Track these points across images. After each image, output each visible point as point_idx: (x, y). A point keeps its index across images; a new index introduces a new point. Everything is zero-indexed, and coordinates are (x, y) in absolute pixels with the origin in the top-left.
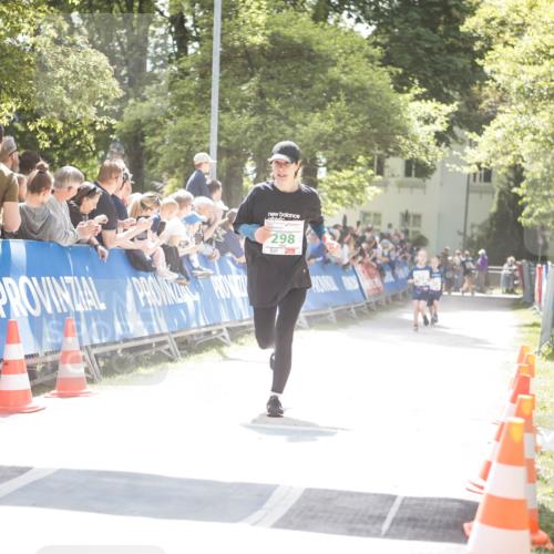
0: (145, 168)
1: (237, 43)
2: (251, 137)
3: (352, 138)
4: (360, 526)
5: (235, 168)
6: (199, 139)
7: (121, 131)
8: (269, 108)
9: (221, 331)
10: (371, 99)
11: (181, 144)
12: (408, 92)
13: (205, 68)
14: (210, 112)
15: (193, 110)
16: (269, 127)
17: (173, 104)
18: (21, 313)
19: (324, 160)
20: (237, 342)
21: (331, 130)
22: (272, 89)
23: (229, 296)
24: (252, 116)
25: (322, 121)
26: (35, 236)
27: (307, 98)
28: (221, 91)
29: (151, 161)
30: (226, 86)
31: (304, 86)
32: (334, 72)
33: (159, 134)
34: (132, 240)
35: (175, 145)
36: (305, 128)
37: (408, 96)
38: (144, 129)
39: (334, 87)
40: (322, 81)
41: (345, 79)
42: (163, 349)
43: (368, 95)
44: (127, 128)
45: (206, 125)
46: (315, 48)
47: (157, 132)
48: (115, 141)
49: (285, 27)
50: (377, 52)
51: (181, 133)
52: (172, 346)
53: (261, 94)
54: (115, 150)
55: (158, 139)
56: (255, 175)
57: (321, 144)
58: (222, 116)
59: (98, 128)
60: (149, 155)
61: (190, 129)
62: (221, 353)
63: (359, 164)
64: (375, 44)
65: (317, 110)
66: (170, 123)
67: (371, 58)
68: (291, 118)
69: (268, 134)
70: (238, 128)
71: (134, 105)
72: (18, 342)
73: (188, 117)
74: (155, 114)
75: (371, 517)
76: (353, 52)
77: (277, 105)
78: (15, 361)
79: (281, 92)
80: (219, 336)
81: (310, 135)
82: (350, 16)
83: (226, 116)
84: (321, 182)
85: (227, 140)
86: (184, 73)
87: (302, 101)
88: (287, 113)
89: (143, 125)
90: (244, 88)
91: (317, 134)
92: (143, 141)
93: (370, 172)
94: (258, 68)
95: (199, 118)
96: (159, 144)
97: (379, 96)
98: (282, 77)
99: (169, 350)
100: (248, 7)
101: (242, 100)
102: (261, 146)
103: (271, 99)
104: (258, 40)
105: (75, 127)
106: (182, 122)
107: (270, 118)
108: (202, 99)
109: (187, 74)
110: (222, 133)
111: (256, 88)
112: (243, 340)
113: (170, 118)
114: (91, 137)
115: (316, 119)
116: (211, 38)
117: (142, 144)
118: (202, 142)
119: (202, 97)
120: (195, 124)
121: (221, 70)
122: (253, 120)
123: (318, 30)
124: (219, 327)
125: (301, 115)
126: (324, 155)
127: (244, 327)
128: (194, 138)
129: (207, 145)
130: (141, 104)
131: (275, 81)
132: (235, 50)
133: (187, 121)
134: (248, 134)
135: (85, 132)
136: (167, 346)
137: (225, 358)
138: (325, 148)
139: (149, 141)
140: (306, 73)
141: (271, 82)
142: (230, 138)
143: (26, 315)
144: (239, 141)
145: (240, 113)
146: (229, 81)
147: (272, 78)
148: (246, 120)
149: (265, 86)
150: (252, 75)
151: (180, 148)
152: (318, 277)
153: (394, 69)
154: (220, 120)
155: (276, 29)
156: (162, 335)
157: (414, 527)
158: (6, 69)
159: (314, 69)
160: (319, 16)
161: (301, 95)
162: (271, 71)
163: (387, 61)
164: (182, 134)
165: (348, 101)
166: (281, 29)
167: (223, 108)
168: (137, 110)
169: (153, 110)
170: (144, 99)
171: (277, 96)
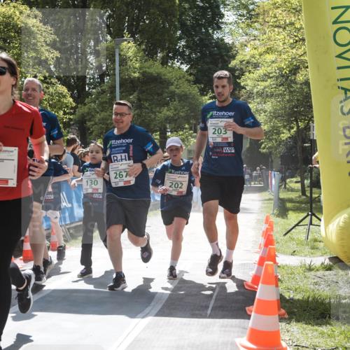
0: (87, 135)
1: (127, 77)
3: (182, 118)
4: (197, 312)
7: (75, 120)
8: (143, 106)
10: (190, 100)
11: (103, 124)
12: (206, 95)
13: (113, 89)
15: (108, 109)
17: (99, 106)
19: (170, 128)
21: (172, 115)
22: (144, 97)
25: (168, 111)
27: (160, 100)
29: (90, 132)
30: (123, 97)
31: (159, 95)
32: (172, 88)
35: (101, 125)
36: (160, 114)
37: (206, 97)
39: (173, 95)
40: (167, 92)
41: (177, 91)
43: (189, 98)
44: (78, 118)
46: (163, 77)
47: (92, 119)
48: (73, 124)
49: (149, 68)
50: (191, 78)
51: (103, 119)
53: (139, 100)
54: (73, 128)
55: (93, 123)
57: (168, 121)
59: (64, 120)
60: (89, 129)
61: (107, 118)
63: (186, 129)
64: (191, 74)
65: (165, 106)
66: (98, 115)
67: (189, 81)
68: (154, 110)
69: (143, 118)
71: (81, 107)
73: (106, 112)
74: (90, 111)
75: (202, 306)
76: (180, 78)
77: (147, 105)
79: (148, 98)
81: (163, 117)
82: (178, 62)
86: (103, 92)
87: (158, 102)
88: (152, 108)
89: (85, 117)
90: (131, 97)
91: (166, 117)
92: (86, 124)
93: (191, 132)
94: (137, 87)
96: (93, 125)
97: (194, 97)
98: (148, 91)
100: (131, 60)
103: (143, 102)
104: (137, 75)
106: (103, 114)
107: (144, 110)
109: (104, 92)
111: (137, 97)
113: (98, 112)
115: (165, 110)
116: (115, 75)
121: (120, 89)
123: (164, 69)
125: (158, 109)
126: (170, 126)
128: (109, 121)
130: (83, 107)
131: (146, 93)
132: (126, 80)
133: (105, 114)
138: (169, 123)
139: (89, 124)
140: (159, 89)
141: (143, 94)
146: (123, 94)
147: (144, 92)
149: (140, 96)
150: (135, 91)
153: (199, 86)
155: (144, 69)
157: (223, 311)
159: (163, 87)
160: (164, 62)
161: (157, 99)
162: (143, 88)
163: (196, 82)
164: (104, 121)
165: (179, 101)
166: (147, 70)
168: (83, 110)
169: (90, 109)
170: (85, 105)
171: (146, 100)
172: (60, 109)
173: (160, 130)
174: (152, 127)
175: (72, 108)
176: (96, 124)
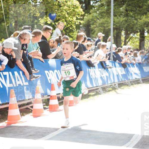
0: (91, 34)
2: (124, 24)
5: (119, 34)
6: (107, 25)
7: (83, 24)
8: (129, 15)
9: (115, 85)
11: (102, 27)
13: (109, 3)
14: (111, 17)
15: (105, 16)
16: (130, 21)
17: (99, 15)
18: (55, 81)
19: (147, 30)
20: (120, 88)
22: (130, 9)
23: (118, 74)
24: (124, 17)
25: (146, 18)
26: (59, 58)
27: (141, 11)
28: (114, 10)
29: (92, 32)
30: (115, 8)
31: (140, 7)
33: (95, 24)
34: (88, 57)
35: (100, 27)
36: (141, 20)
38: (90, 23)
40: (146, 5)
42: (98, 91)
44: (85, 23)
45: (109, 21)
47: (95, 23)
48: (82, 27)
51: (102, 23)
52: (101, 90)
53: (127, 10)
54: (82, 29)
55: (95, 26)
56: (125, 36)
57: (146, 25)
58: (114, 18)
59: (76, 24)
60: (92, 30)
61: (105, 22)
62: (116, 92)
65: (144, 14)
66: (98, 21)
68: (136, 17)
69: (129, 23)
70: (120, 21)
71: (87, 16)
72: (55, 90)
73: (104, 19)
74: (93, 18)
77: (131, 14)
78: (54, 96)
79: (133, 10)
80: (115, 87)
81: (142, 23)
83: (116, 18)
84: (146, 36)
85: (116, 25)
87: (139, 12)
88: (135, 16)
89: (90, 22)
90: (121, 9)
91: (144, 22)
92: (90, 26)
94: (125, 2)
95: (107, 19)
96: (95, 27)
98: (133, 5)
99: (99, 91)
101: (121, 12)
102: (127, 27)
103: (129, 12)
105: (70, 24)
106: (102, 20)
107: (130, 18)
108: (108, 13)
109: (103, 5)
110: (115, 23)
111: (125, 9)
112: (122, 87)
113: (98, 19)
114: (74, 27)
115: (144, 17)
117: (90, 27)
118: (108, 26)
119: (108, 12)
120: (106, 21)
121: (114, 3)
122: (124, 19)
124: (115, 84)
125: (139, 17)
126: (147, 29)
127: (123, 83)
128: (106, 25)
129: (110, 27)
130: (89, 15)
131: (131, 6)
133: (104, 20)
134: (123, 23)
135: (73, 25)
136: (99, 90)
137: (117, 93)
138: (147, 26)
139: (92, 26)
140: (141, 3)
141: (130, 6)
142: (117, 25)
143: (57, 82)
144: (120, 26)
145: (120, 17)
146: (116, 7)
147: (130, 5)
148: (122, 19)
149: (127, 8)
150: (124, 5)
151: (102, 28)
152: (145, 67)
154: (114, 19)
156: (97, 86)
158: (49, 7)
159: (143, 2)
161: (139, 10)
162: (130, 3)
167: (115, 16)
169: (93, 17)
170: (90, 14)
171: (131, 11)
172: (74, 15)
173: (140, 31)
174: (135, 29)
175: (82, 15)
176: (97, 27)
